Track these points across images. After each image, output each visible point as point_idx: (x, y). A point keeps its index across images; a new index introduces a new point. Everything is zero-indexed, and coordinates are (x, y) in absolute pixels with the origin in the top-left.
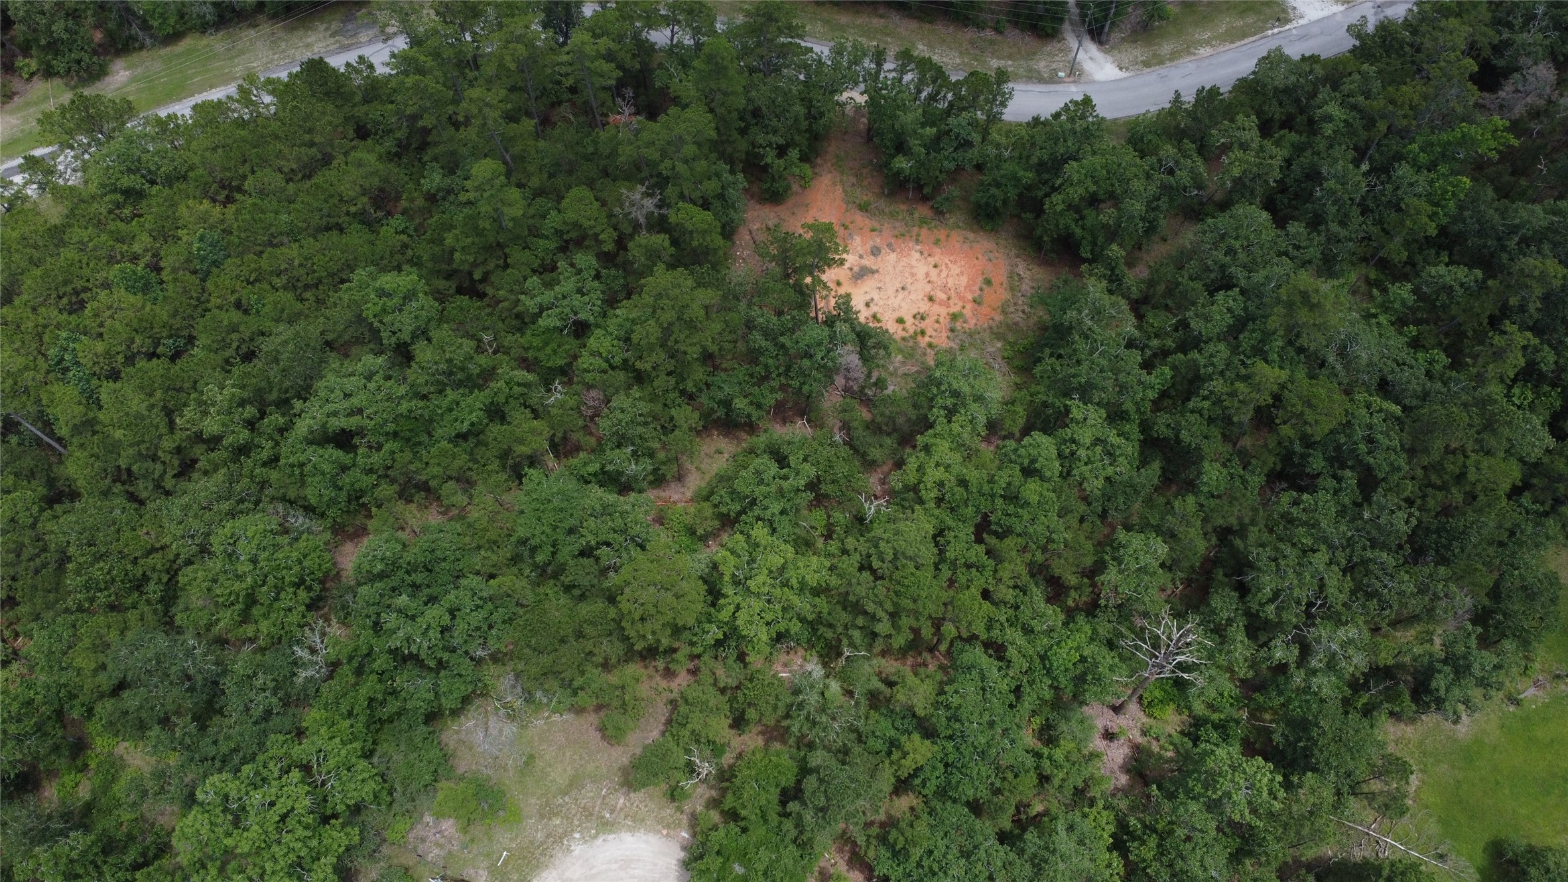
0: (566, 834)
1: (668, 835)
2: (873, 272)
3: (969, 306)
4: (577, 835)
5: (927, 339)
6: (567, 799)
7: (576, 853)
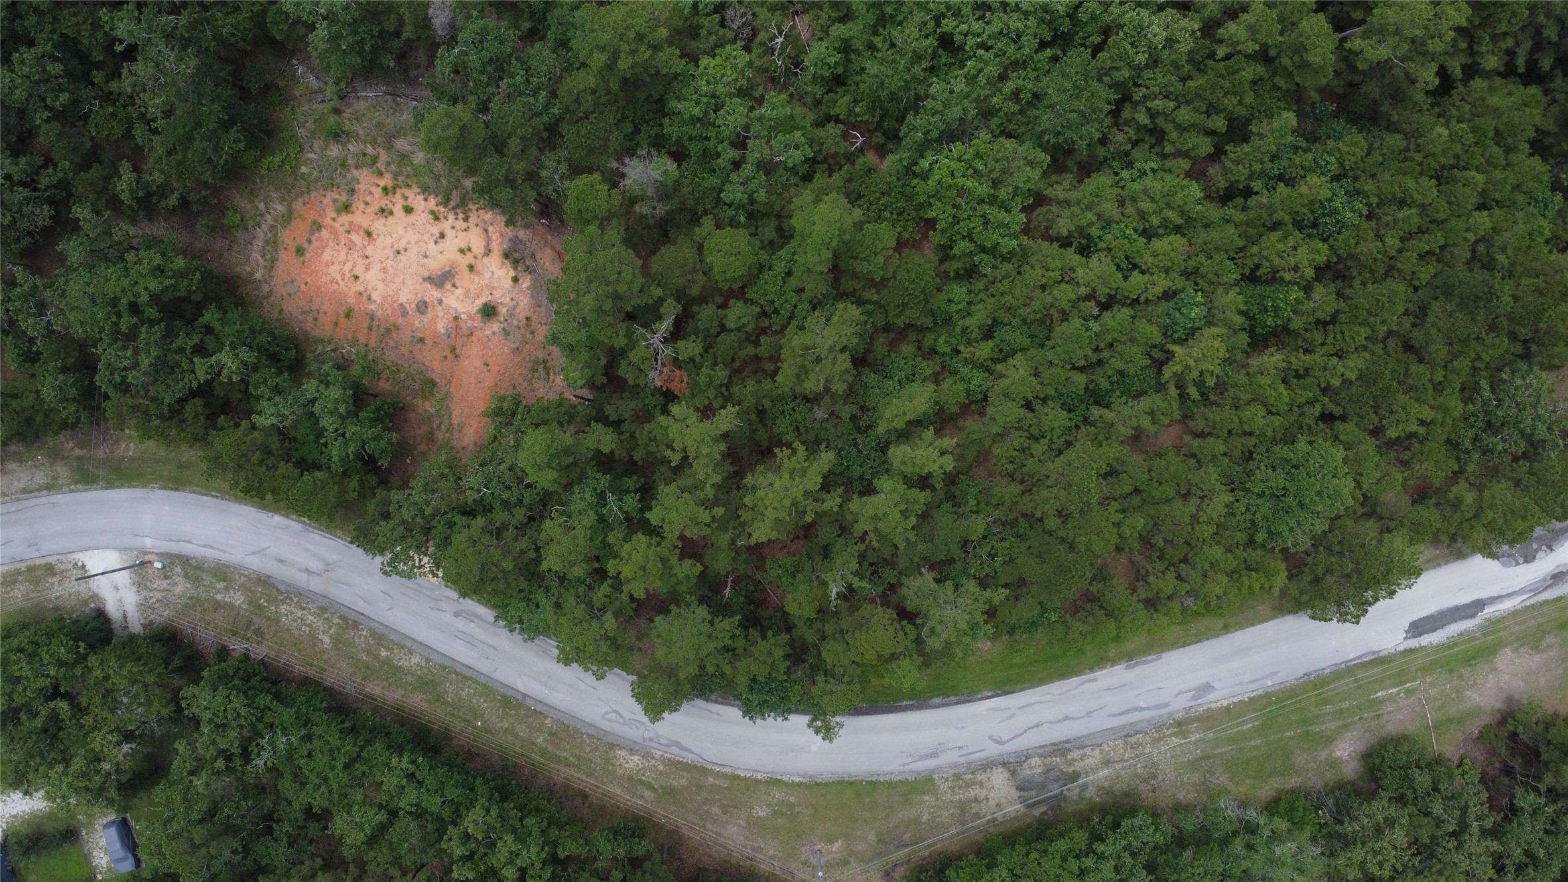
2: (429, 279)
3: (328, 221)
5: (382, 183)
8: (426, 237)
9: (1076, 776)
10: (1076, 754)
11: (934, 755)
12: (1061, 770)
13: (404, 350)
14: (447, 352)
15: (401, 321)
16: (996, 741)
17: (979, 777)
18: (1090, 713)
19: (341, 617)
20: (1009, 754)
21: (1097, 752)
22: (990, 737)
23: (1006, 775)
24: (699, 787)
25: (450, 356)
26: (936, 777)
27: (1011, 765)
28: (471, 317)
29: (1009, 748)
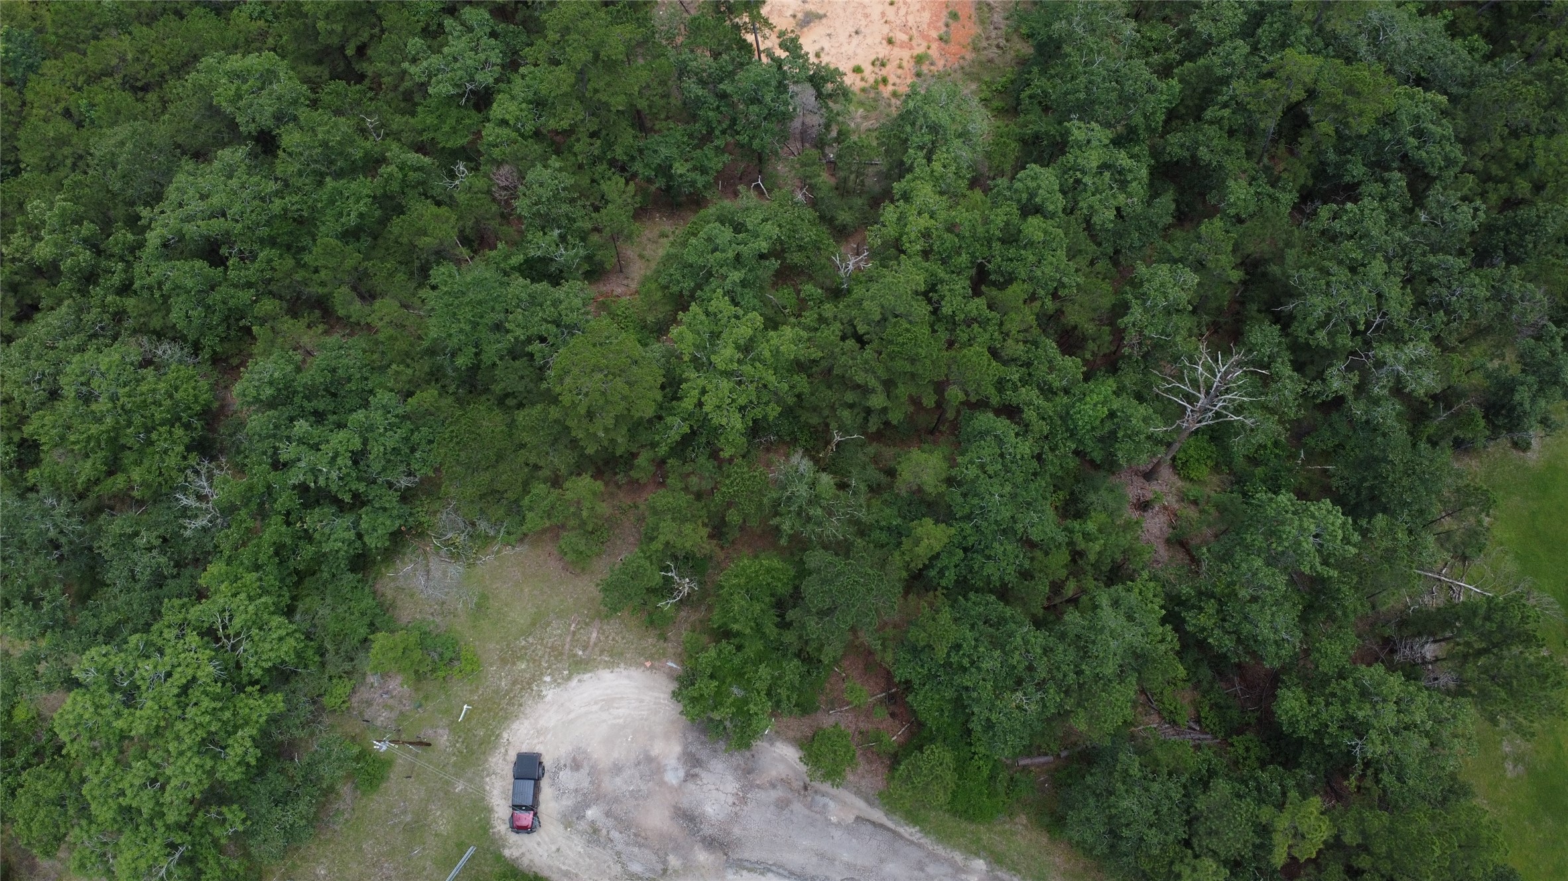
0: (535, 678)
1: (652, 667)
2: (820, 17)
3: (935, 46)
4: (548, 679)
5: (890, 88)
6: (530, 640)
7: (548, 698)
8: (833, 51)
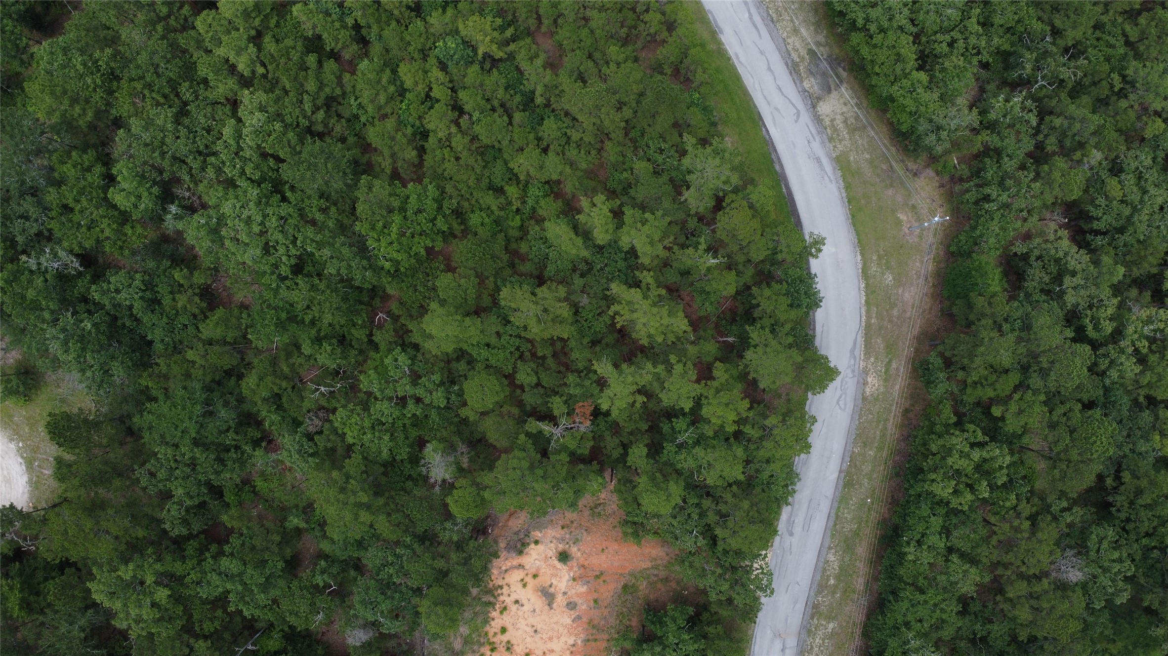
0: (21, 438)
2: (550, 605)
4: (21, 445)
6: (42, 434)
7: (10, 445)
8: (520, 613)
9: (811, 52)
10: (795, 56)
11: (818, 160)
12: (809, 64)
13: (606, 612)
14: (600, 581)
15: (585, 619)
16: (798, 117)
17: (828, 123)
18: (762, 53)
19: (812, 618)
20: (806, 105)
21: (789, 41)
22: (796, 122)
23: (821, 103)
24: (880, 328)
25: (603, 578)
26: (834, 155)
27: (813, 101)
28: (571, 569)
29: (800, 106)
